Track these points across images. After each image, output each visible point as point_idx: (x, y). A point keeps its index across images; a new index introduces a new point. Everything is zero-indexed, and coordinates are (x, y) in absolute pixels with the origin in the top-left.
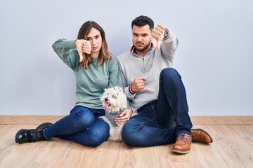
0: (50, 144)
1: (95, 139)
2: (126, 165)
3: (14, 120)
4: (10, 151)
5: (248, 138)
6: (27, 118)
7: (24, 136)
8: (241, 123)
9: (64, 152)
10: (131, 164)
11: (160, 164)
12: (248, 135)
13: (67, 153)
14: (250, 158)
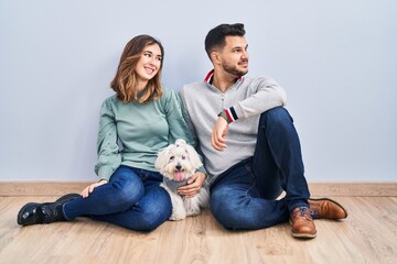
0: (76, 227)
1: (149, 220)
2: (195, 259)
3: (19, 188)
4: (12, 238)
5: (385, 217)
6: (39, 186)
7: (31, 215)
8: (376, 193)
9: (98, 239)
10: (202, 259)
11: (249, 258)
12: (385, 213)
13: (102, 241)
14: (389, 248)
